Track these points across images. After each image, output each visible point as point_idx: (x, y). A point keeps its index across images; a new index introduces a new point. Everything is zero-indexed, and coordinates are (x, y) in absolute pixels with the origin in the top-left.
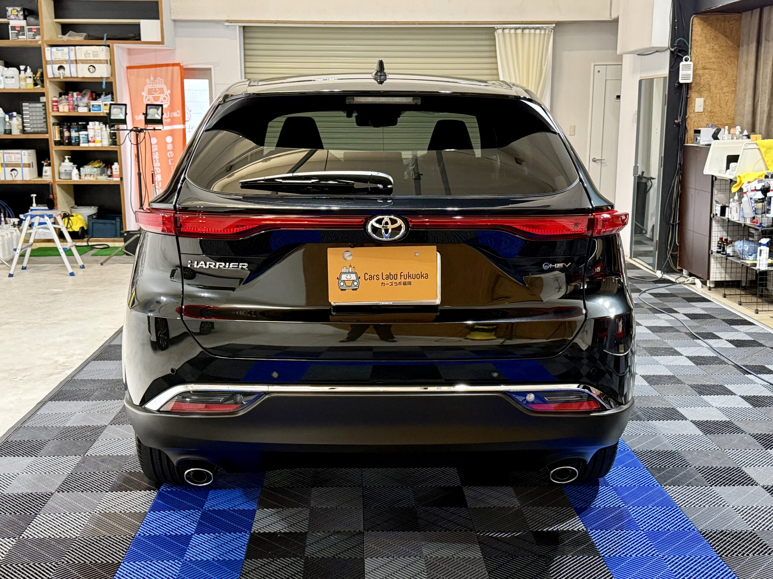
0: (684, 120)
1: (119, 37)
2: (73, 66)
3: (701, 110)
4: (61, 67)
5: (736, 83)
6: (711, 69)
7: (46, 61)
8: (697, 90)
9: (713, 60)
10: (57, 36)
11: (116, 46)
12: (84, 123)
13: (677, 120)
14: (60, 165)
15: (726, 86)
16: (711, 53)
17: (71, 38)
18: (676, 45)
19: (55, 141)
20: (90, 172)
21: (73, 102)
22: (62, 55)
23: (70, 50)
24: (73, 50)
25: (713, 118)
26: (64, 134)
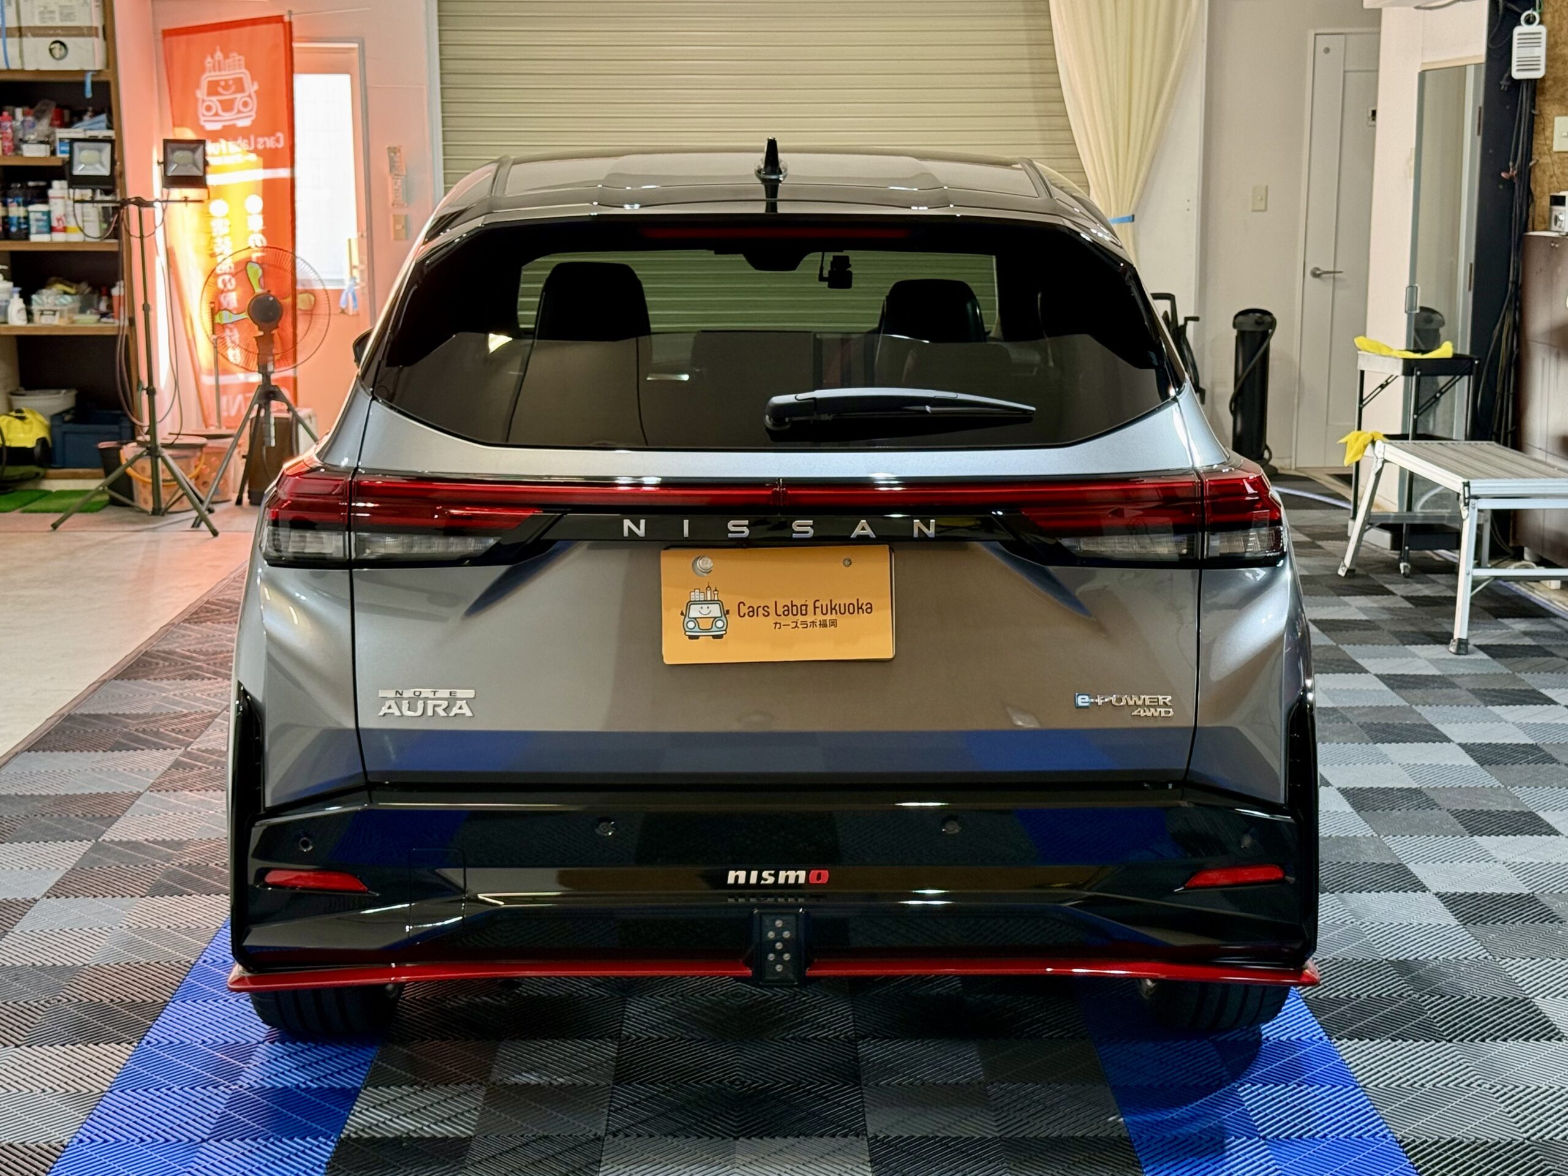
0: (1526, 171)
2: (13, 43)
8: (1557, 95)
12: (42, 184)
13: (1508, 171)
20: (55, 305)
21: (13, 132)
23: (5, 4)
24: (13, 4)
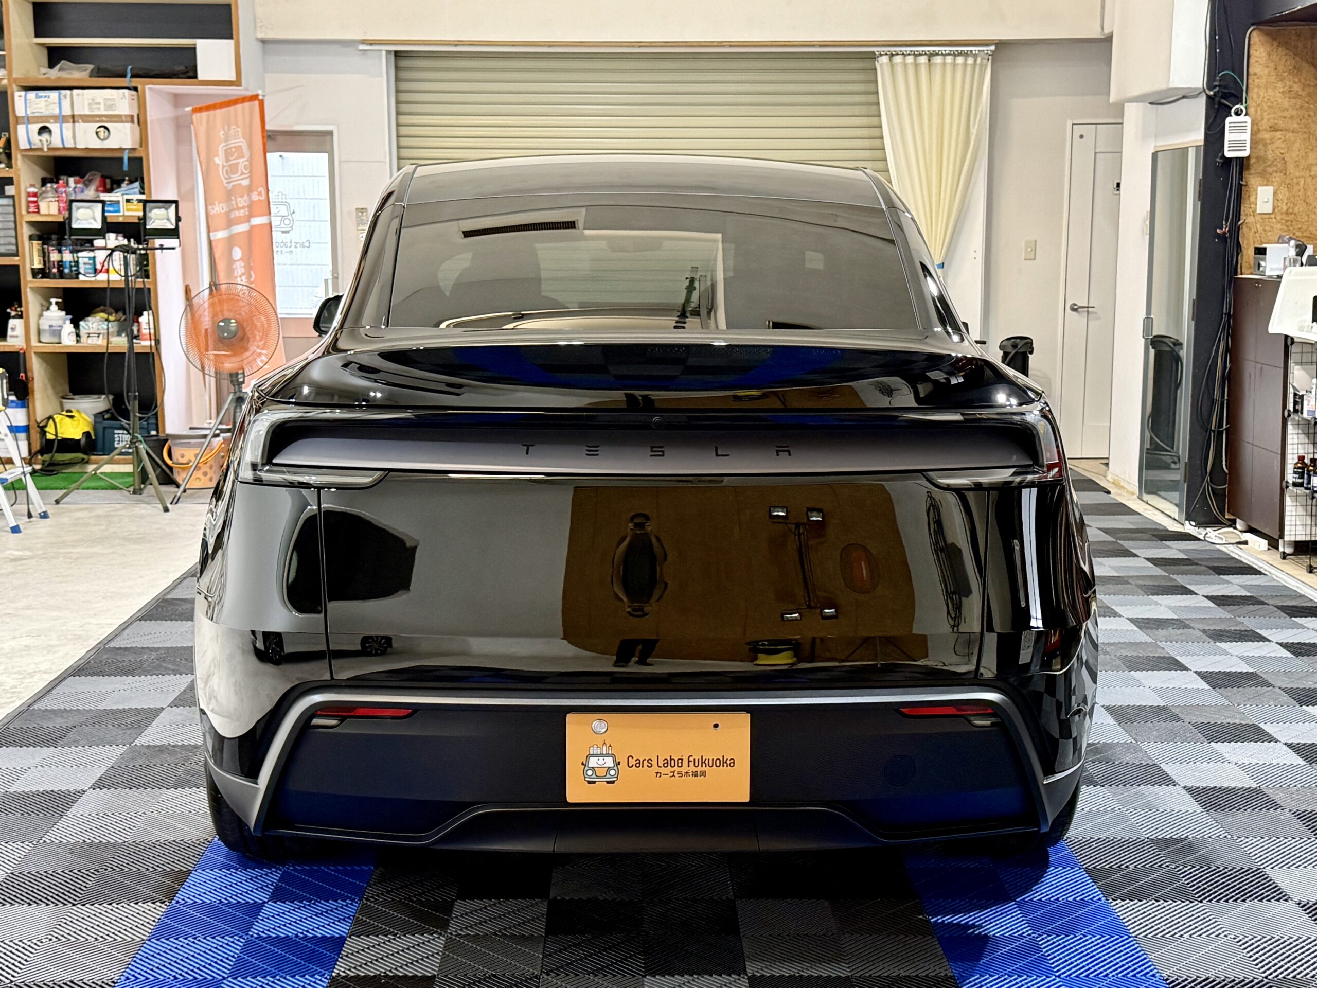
0: (1236, 230)
1: (158, 72)
2: (68, 127)
3: (1268, 209)
4: (43, 130)
6: (1286, 130)
7: (17, 118)
8: (1260, 169)
10: (39, 69)
11: (150, 89)
13: (1221, 228)
14: (41, 315)
16: (1287, 99)
17: (64, 75)
18: (1217, 83)
19: (33, 270)
20: (98, 329)
21: (67, 195)
22: (47, 106)
23: (62, 97)
24: (68, 97)
25: (1291, 226)
26: (49, 257)
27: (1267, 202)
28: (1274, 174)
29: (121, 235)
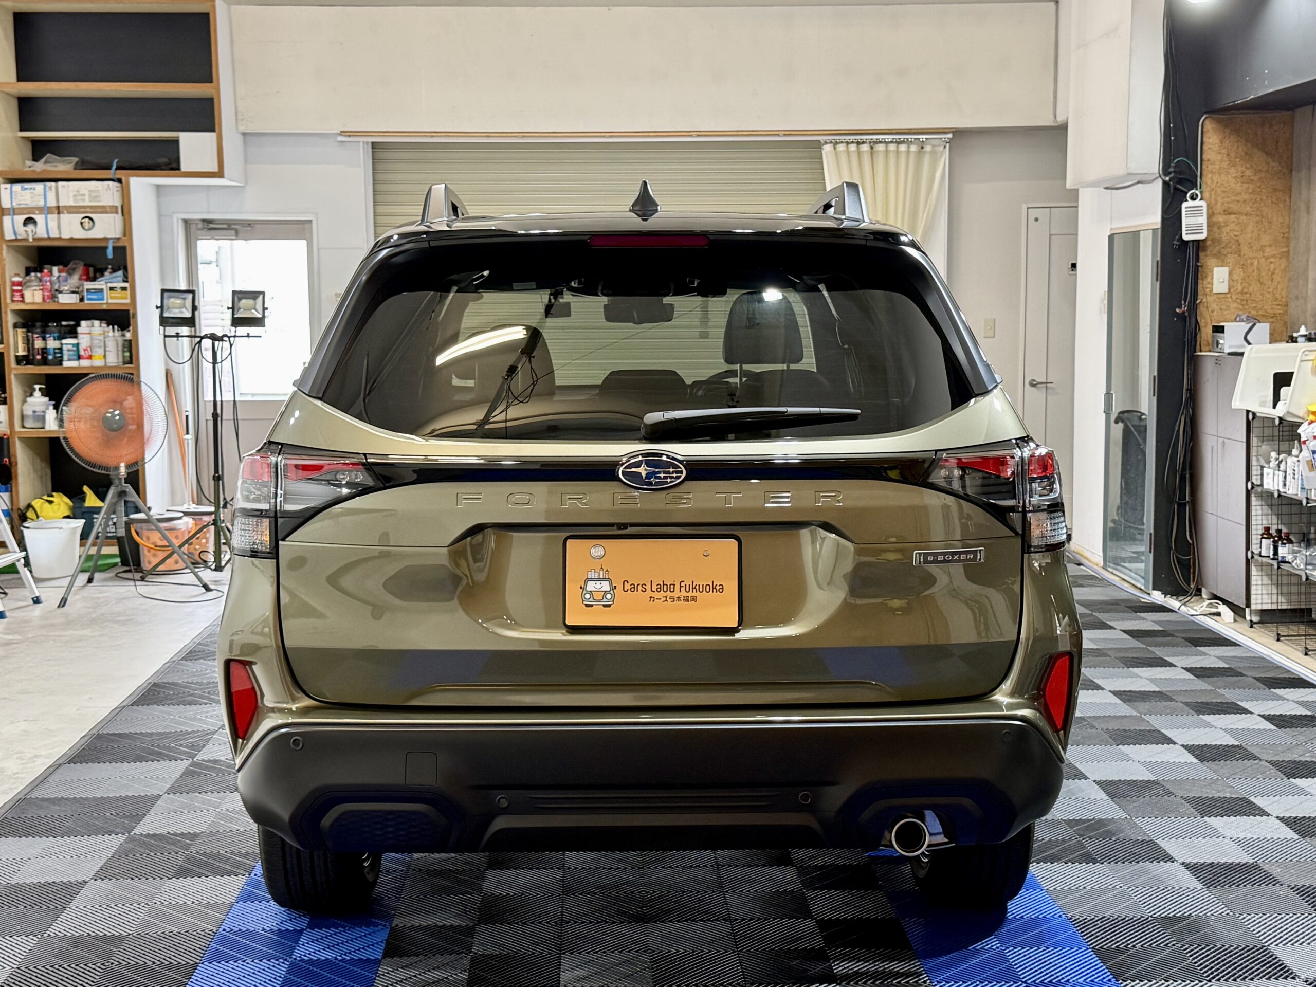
0: (1194, 307)
1: (140, 164)
2: (52, 218)
3: (1224, 289)
4: (29, 221)
5: (1288, 238)
6: (1240, 213)
7: (3, 210)
8: (1215, 251)
9: (1247, 197)
10: (24, 162)
11: (134, 181)
12: (72, 323)
13: (1180, 308)
14: (24, 401)
15: (1270, 246)
16: (1239, 184)
17: (49, 167)
18: (1171, 169)
19: (17, 357)
21: (51, 284)
22: (32, 198)
23: (47, 189)
24: (54, 189)
25: (1247, 304)
26: (33, 344)
27: (1223, 282)
28: (1229, 256)
29: (104, 322)
